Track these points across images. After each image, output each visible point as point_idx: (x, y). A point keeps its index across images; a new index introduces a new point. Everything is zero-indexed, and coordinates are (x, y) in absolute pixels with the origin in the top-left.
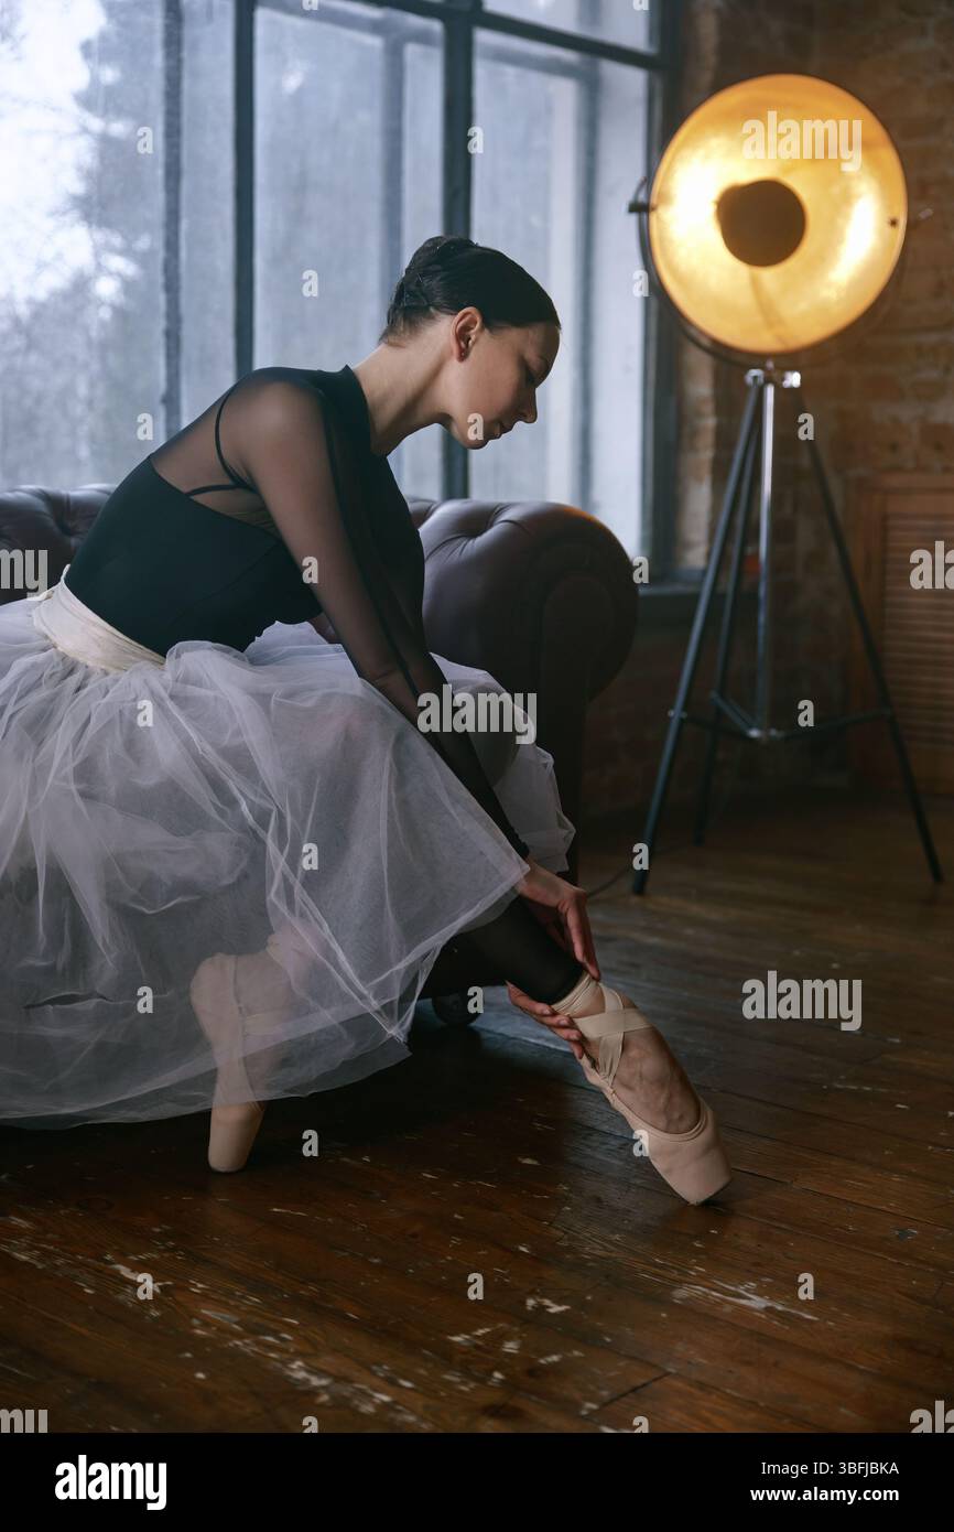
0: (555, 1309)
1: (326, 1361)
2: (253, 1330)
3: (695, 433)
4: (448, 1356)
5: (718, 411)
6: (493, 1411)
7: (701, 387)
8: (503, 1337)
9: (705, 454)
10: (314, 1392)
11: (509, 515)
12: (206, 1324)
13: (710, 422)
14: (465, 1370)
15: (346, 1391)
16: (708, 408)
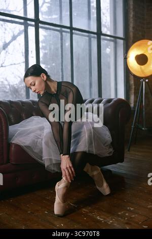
0: (132, 209)
1: (102, 216)
2: (91, 212)
3: (131, 88)
4: (118, 216)
5: (135, 85)
6: (127, 223)
7: (132, 82)
8: (126, 213)
9: (133, 91)
10: (101, 221)
11: (114, 100)
12: (84, 211)
13: (133, 87)
14: (122, 218)
15: (106, 221)
16: (133, 85)
